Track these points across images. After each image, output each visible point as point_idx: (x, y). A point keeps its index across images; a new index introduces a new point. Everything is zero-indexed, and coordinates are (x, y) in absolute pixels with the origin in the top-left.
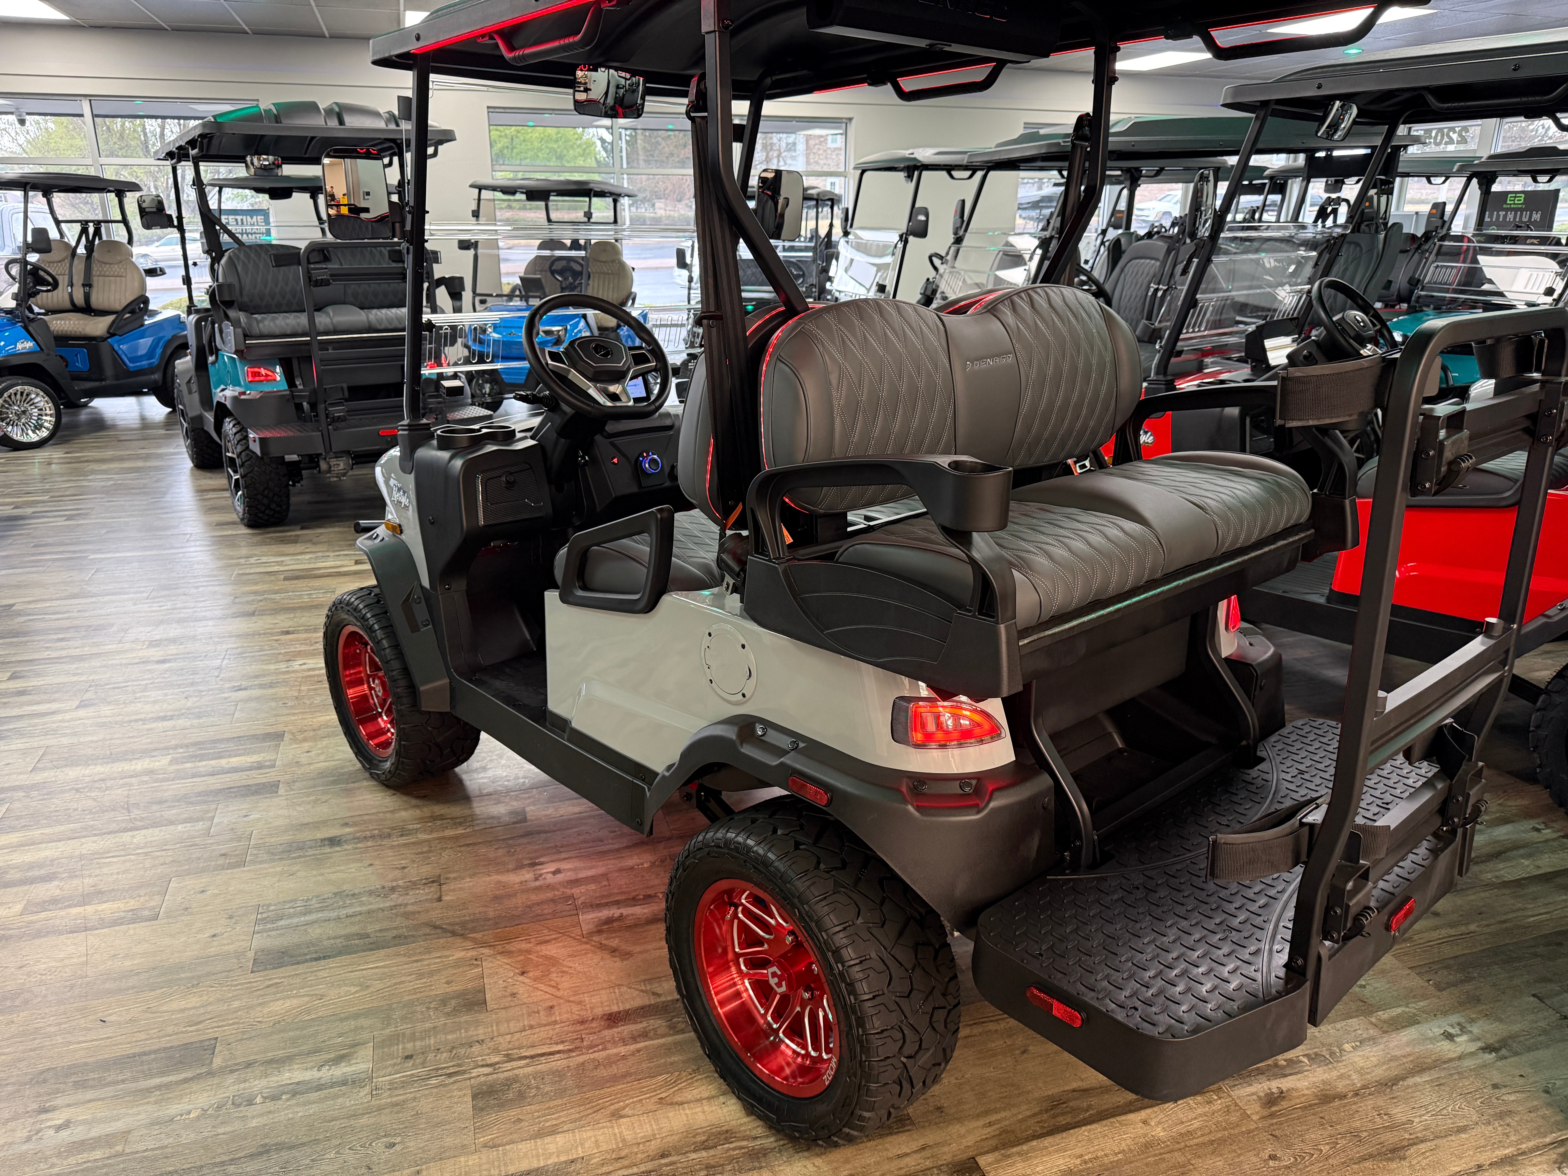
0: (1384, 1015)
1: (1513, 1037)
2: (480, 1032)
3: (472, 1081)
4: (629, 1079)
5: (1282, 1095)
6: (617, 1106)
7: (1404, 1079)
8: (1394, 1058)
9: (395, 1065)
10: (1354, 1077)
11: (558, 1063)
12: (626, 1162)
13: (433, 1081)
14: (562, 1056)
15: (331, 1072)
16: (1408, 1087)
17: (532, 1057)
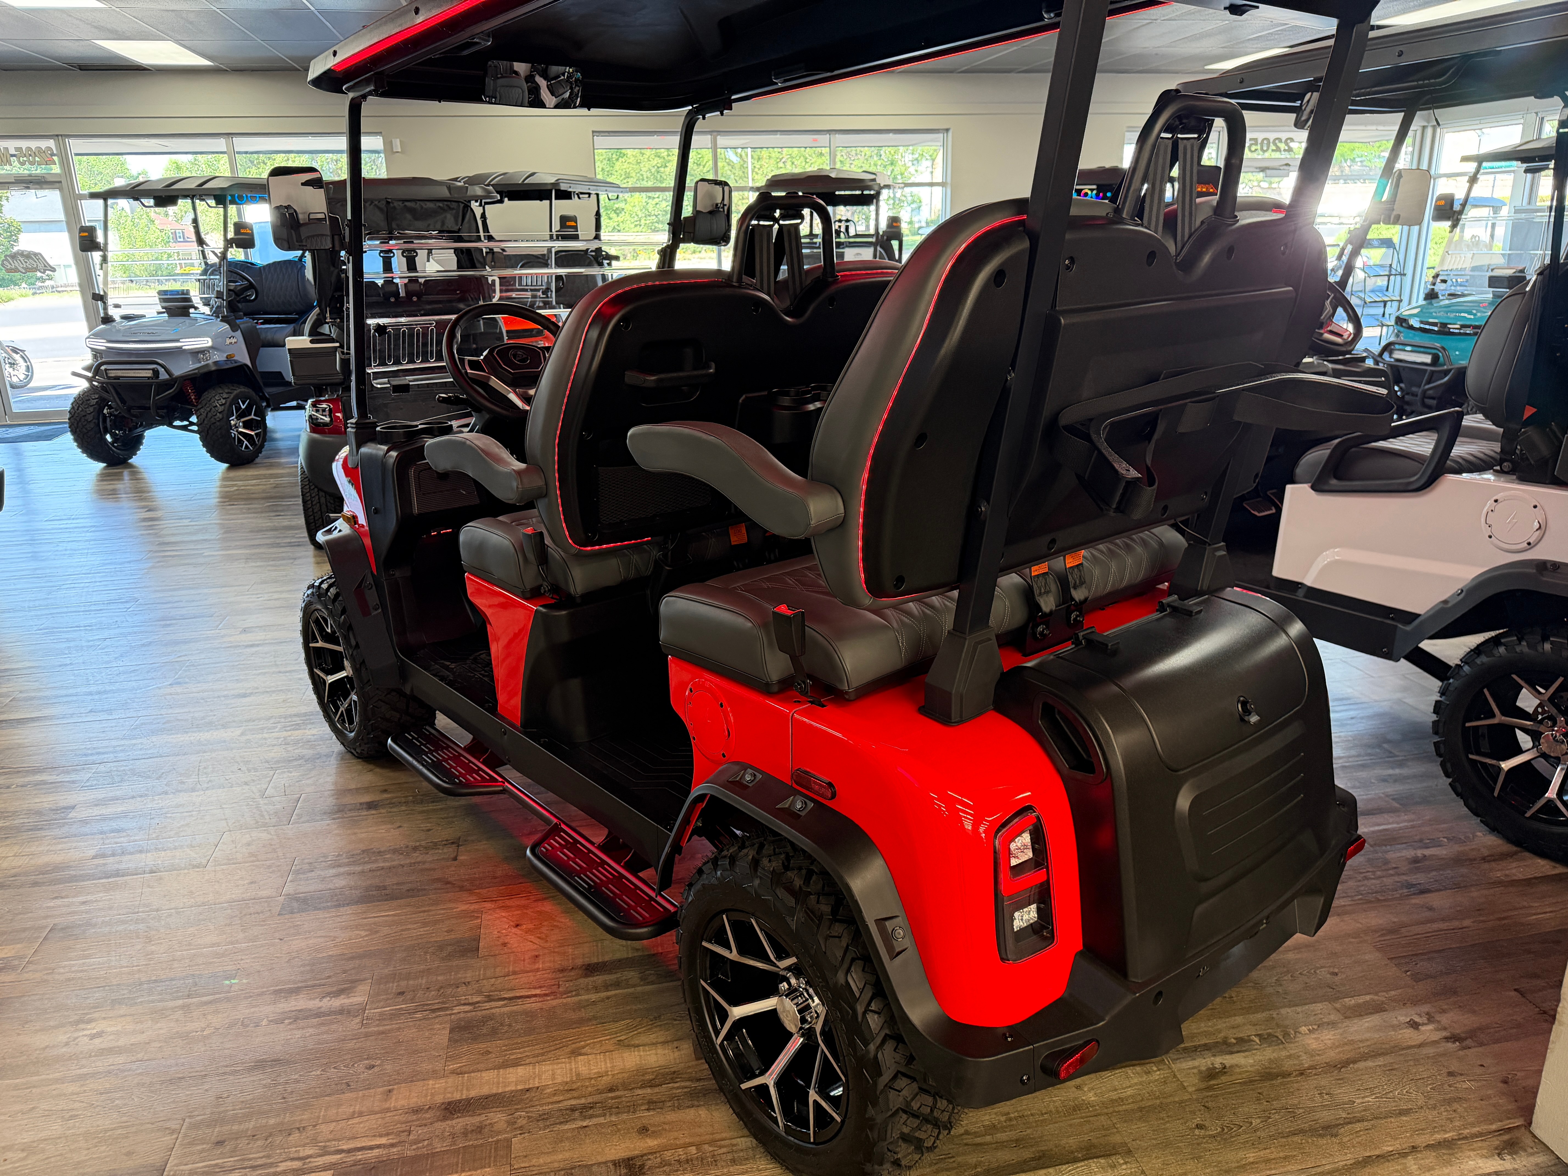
0: (1350, 1002)
1: (1481, 1029)
2: (469, 975)
3: (453, 1017)
4: (594, 1022)
5: (1225, 1070)
6: (578, 1045)
7: (1354, 1062)
8: (1352, 1042)
9: (388, 999)
10: (1304, 1057)
11: (532, 1005)
12: (575, 1094)
13: (418, 1015)
14: (537, 999)
15: (331, 1003)
16: (1357, 1070)
17: (510, 999)
